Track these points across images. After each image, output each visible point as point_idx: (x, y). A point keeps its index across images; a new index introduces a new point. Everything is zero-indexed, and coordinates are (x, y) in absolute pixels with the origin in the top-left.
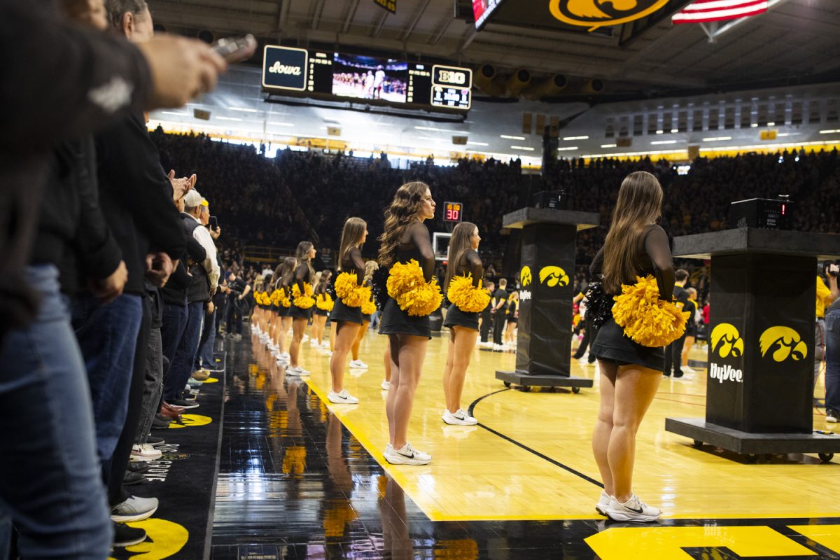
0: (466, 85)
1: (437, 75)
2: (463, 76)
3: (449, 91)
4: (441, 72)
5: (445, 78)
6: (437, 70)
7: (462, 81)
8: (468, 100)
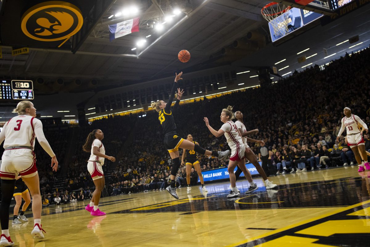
0: (30, 88)
1: (14, 85)
2: (28, 84)
3: (22, 92)
4: (16, 83)
5: (18, 86)
6: (14, 82)
7: (28, 86)
8: (32, 95)
